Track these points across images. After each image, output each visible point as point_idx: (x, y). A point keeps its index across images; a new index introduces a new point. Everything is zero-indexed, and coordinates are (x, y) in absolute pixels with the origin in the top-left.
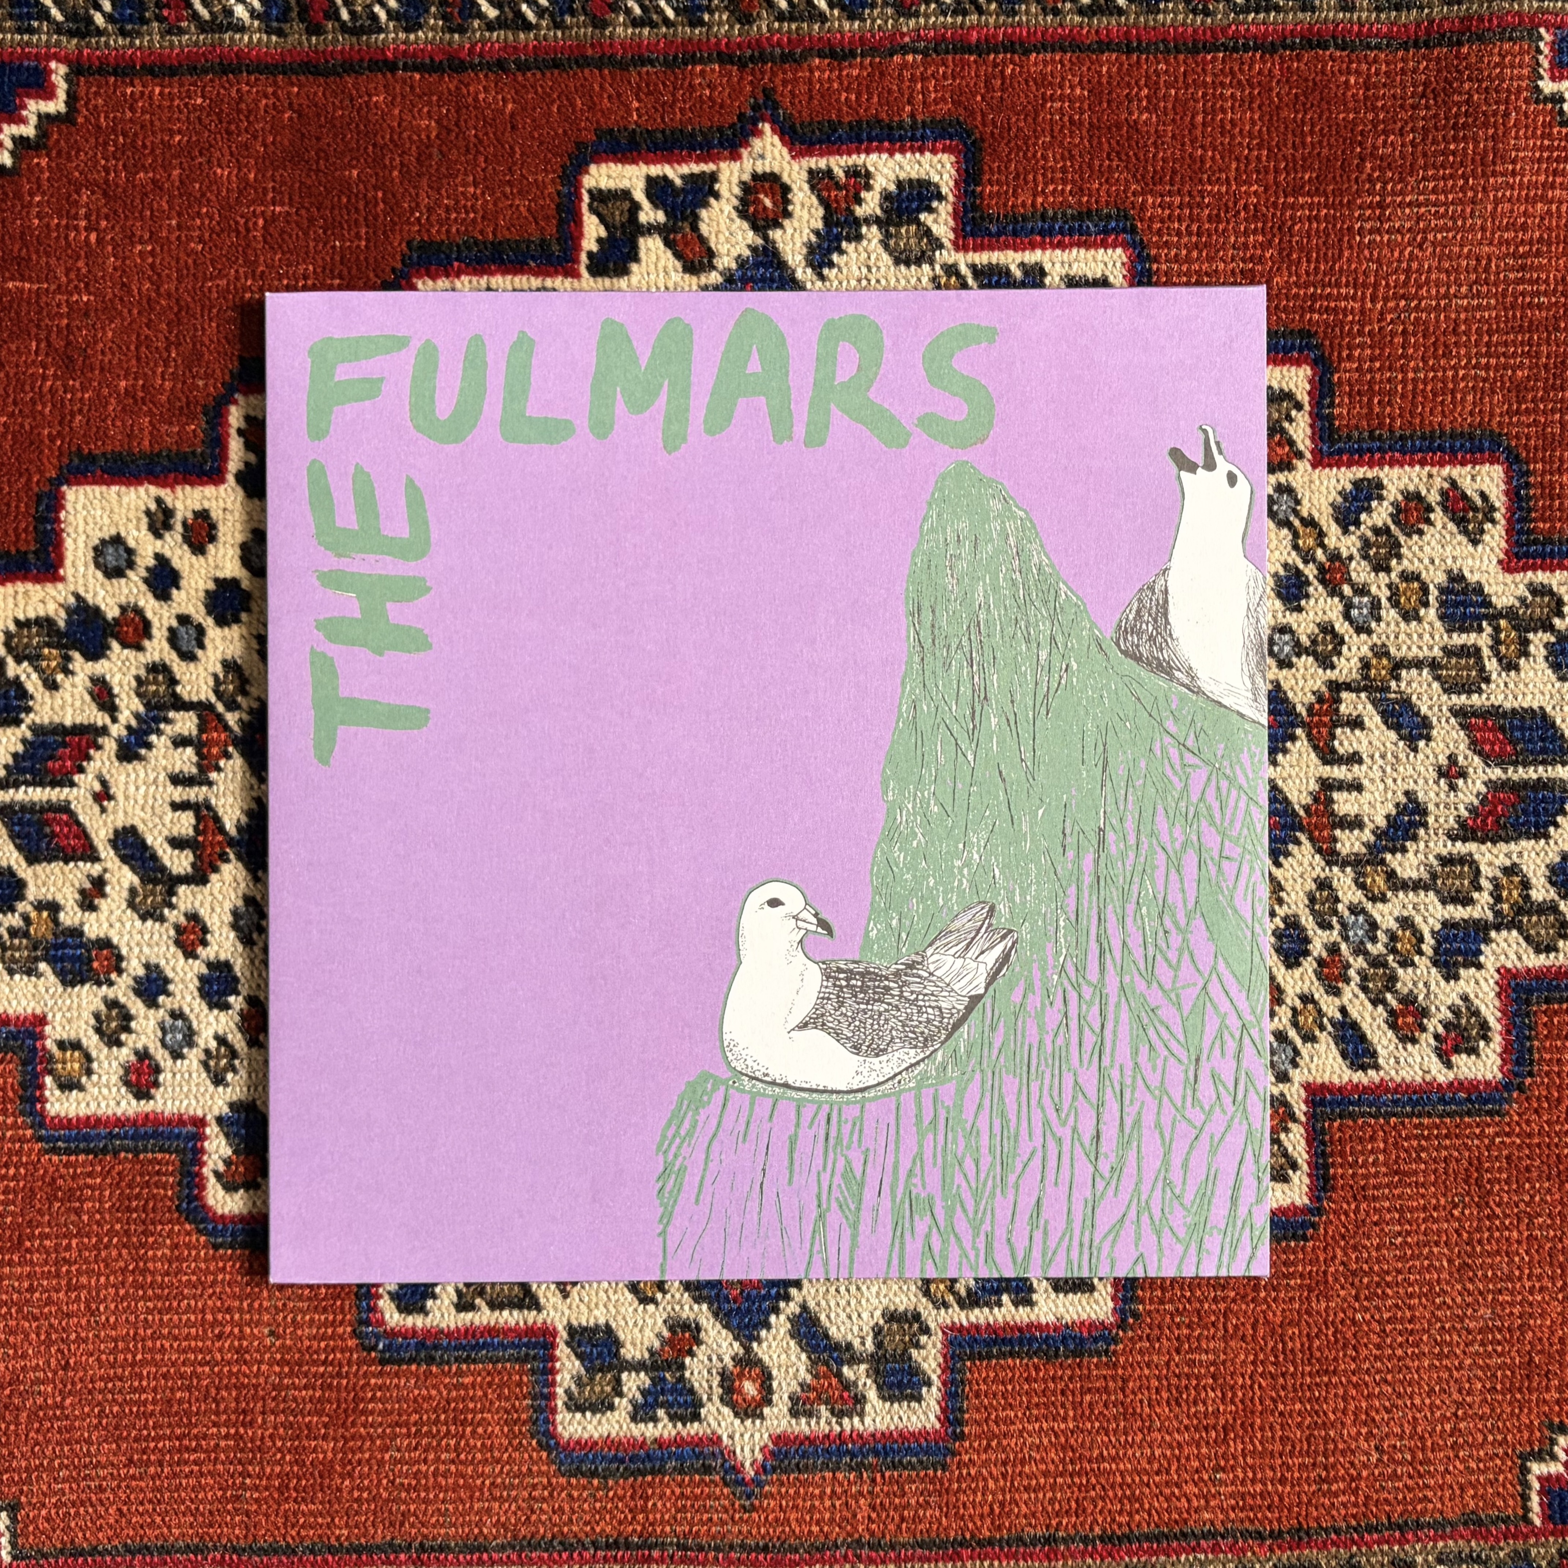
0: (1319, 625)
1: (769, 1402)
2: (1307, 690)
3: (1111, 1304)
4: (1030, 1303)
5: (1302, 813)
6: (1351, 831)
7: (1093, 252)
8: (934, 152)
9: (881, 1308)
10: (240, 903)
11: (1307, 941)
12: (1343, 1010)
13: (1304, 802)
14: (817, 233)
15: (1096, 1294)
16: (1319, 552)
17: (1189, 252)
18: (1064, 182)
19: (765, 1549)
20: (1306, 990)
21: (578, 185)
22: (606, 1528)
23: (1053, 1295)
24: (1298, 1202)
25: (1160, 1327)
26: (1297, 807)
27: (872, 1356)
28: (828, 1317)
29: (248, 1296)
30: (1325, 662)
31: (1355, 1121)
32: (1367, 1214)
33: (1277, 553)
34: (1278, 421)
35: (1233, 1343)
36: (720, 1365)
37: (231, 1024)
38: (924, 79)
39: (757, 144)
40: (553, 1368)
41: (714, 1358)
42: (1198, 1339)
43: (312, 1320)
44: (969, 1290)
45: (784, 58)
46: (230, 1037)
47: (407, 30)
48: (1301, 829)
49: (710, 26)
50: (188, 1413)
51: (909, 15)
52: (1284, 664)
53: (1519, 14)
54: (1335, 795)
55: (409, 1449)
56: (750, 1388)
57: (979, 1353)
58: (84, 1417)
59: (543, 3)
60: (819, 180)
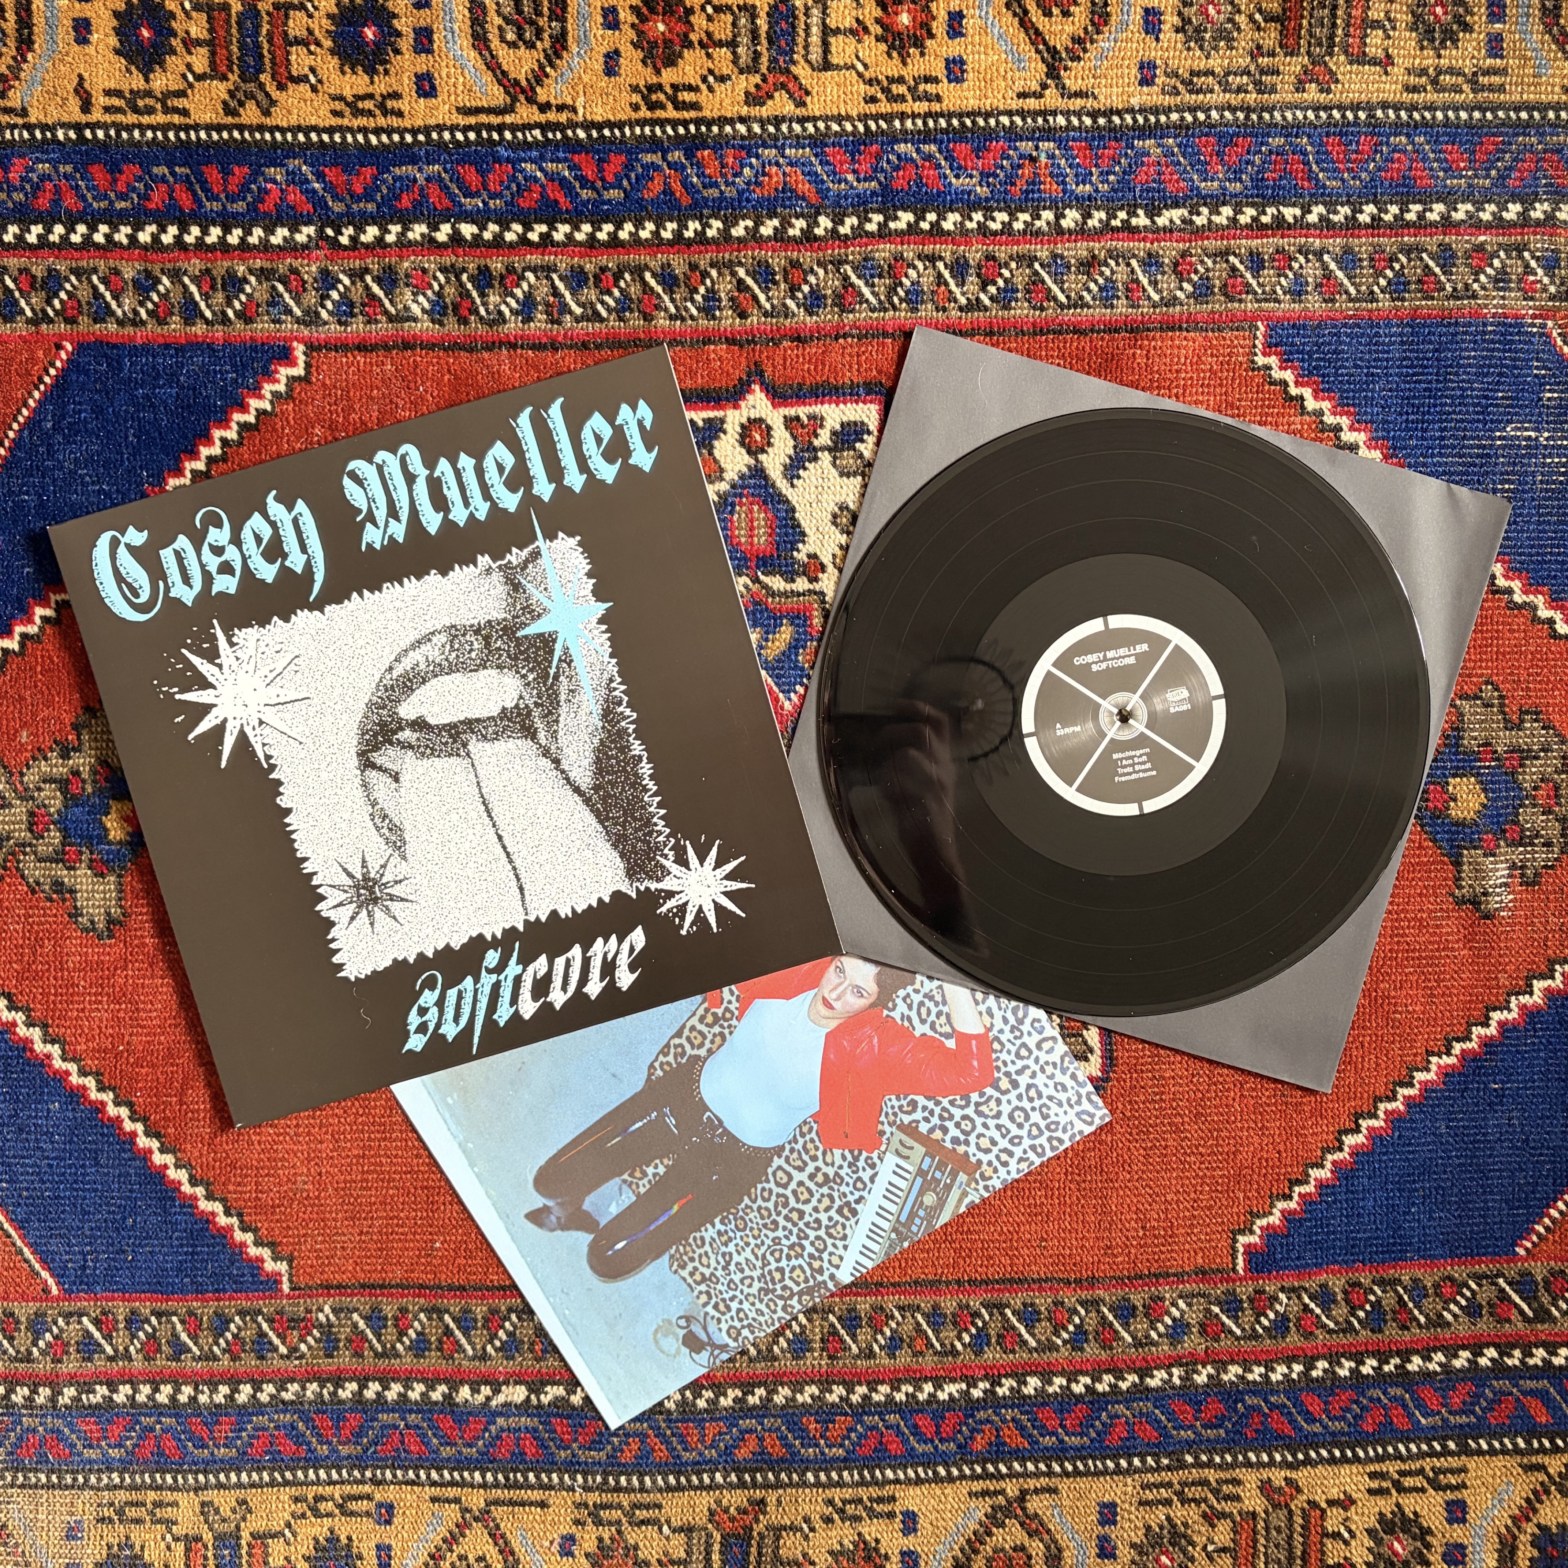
14: (789, 457)
38: (858, 354)
39: (751, 398)
45: (768, 341)
47: (523, 321)
49: (720, 319)
51: (848, 312)
53: (1245, 311)
59: (612, 303)
60: (791, 423)
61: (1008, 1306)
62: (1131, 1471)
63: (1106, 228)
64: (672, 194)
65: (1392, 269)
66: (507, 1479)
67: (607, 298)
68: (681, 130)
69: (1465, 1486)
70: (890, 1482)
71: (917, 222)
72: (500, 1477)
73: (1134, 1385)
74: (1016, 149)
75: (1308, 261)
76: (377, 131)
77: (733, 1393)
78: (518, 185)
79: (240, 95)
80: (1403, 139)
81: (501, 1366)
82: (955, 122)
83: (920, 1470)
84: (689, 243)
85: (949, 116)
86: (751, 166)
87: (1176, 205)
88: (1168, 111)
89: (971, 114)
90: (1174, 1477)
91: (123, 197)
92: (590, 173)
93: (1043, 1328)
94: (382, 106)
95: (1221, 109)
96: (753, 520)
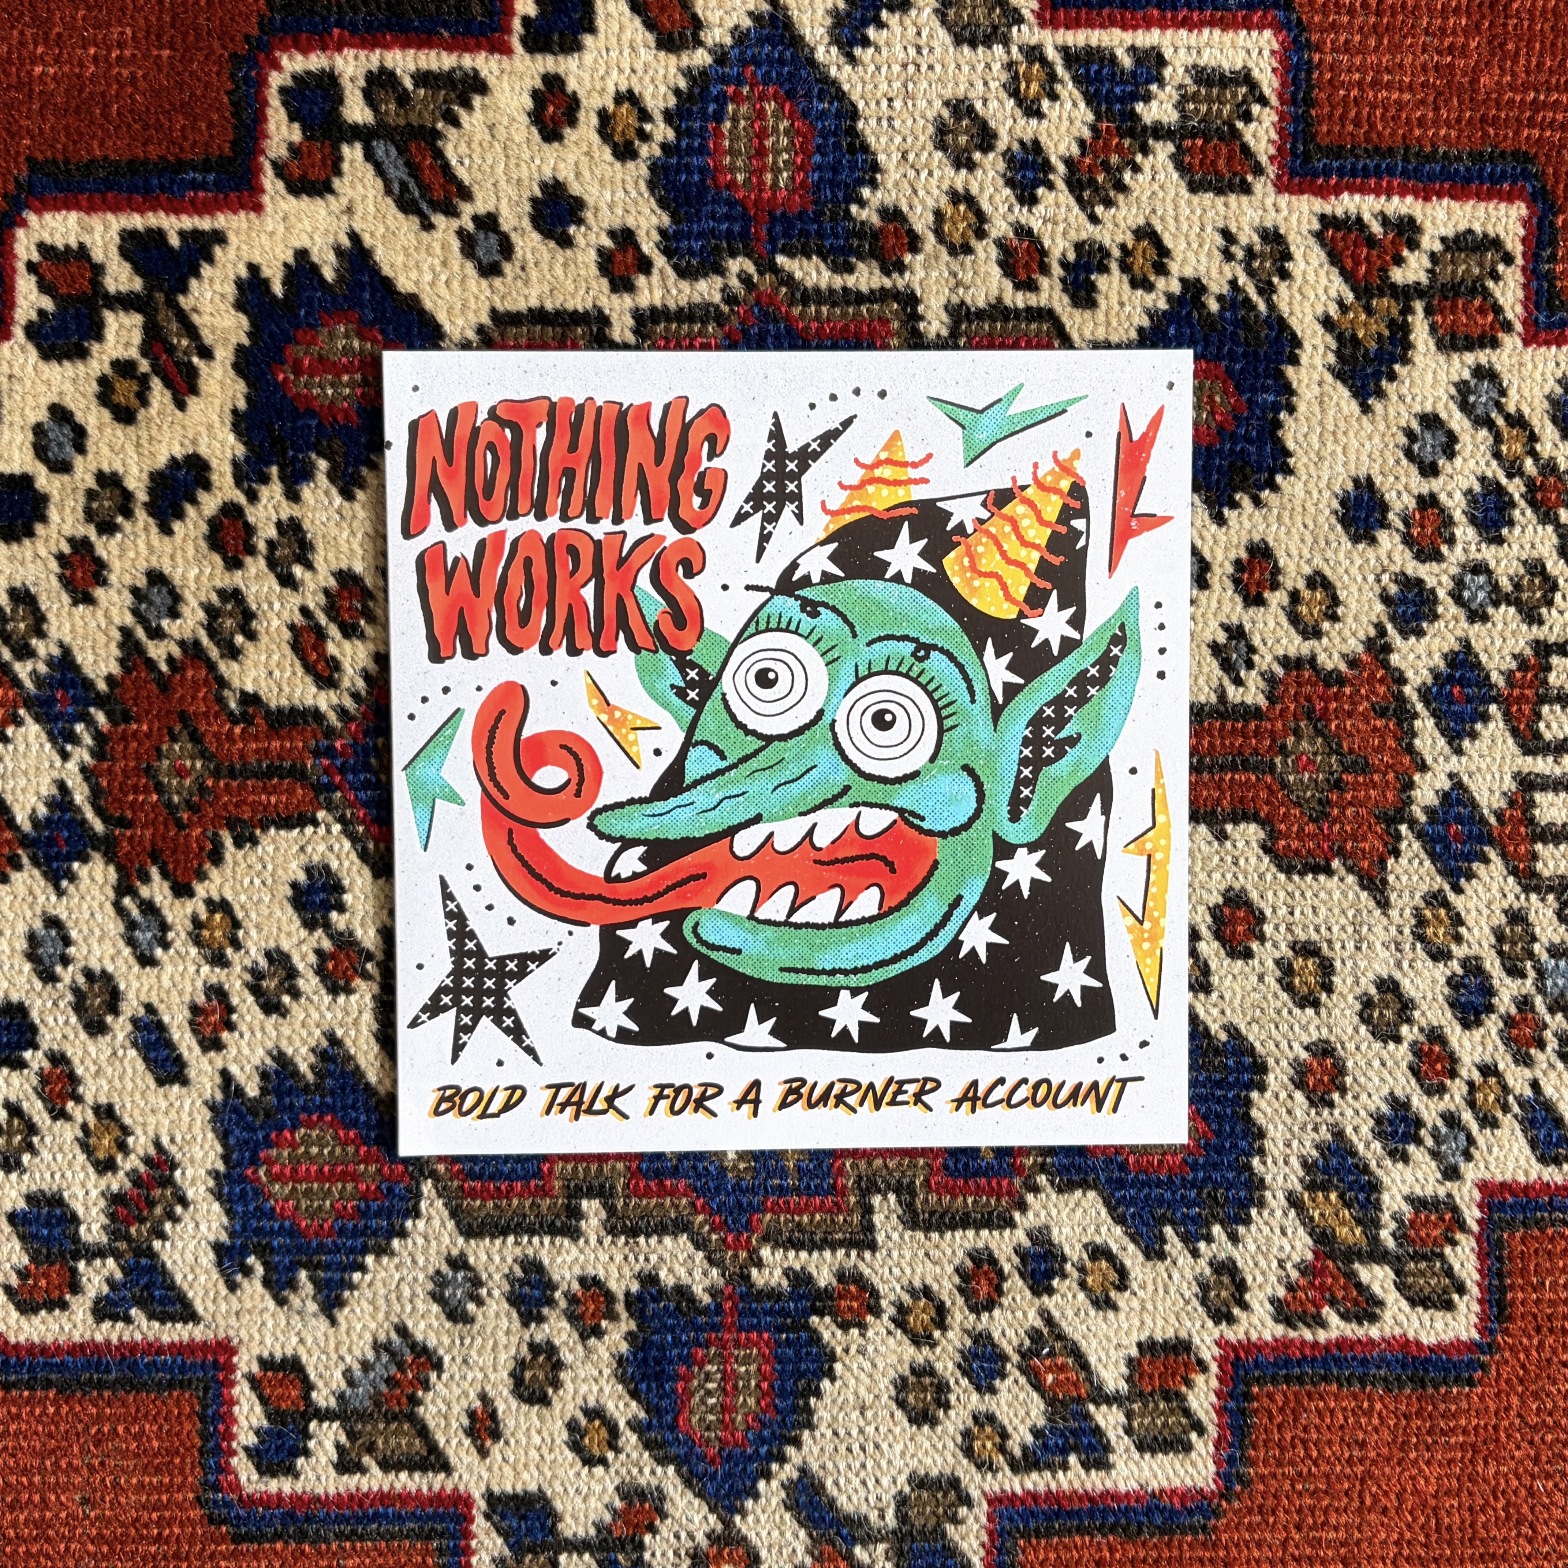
0: (1525, 563)
2: (1506, 652)
3: (1212, 1468)
4: (1108, 1467)
5: (1493, 820)
6: (1556, 845)
7: (1231, 34)
9: (907, 1472)
10: (38, 925)
11: (1490, 992)
12: (1535, 1085)
13: (1495, 806)
15: (1193, 1454)
16: (1529, 462)
17: (1365, 37)
20: (1488, 1059)
23: (1136, 1455)
24: (1464, 1337)
25: (1275, 1496)
26: (1486, 812)
27: (894, 1532)
28: (836, 1483)
29: (53, 1451)
30: (1532, 617)
31: (1542, 1230)
32: (1554, 1352)
33: (1472, 463)
34: (1480, 278)
35: (1372, 1517)
36: (690, 1544)
37: (27, 1086)
40: (468, 1546)
41: (683, 1535)
42: (1326, 1511)
43: (141, 1485)
44: (1024, 1448)
46: (25, 1105)
48: (1491, 842)
52: (1477, 616)
54: (1538, 797)
57: (1037, 1531)
96: (762, 135)
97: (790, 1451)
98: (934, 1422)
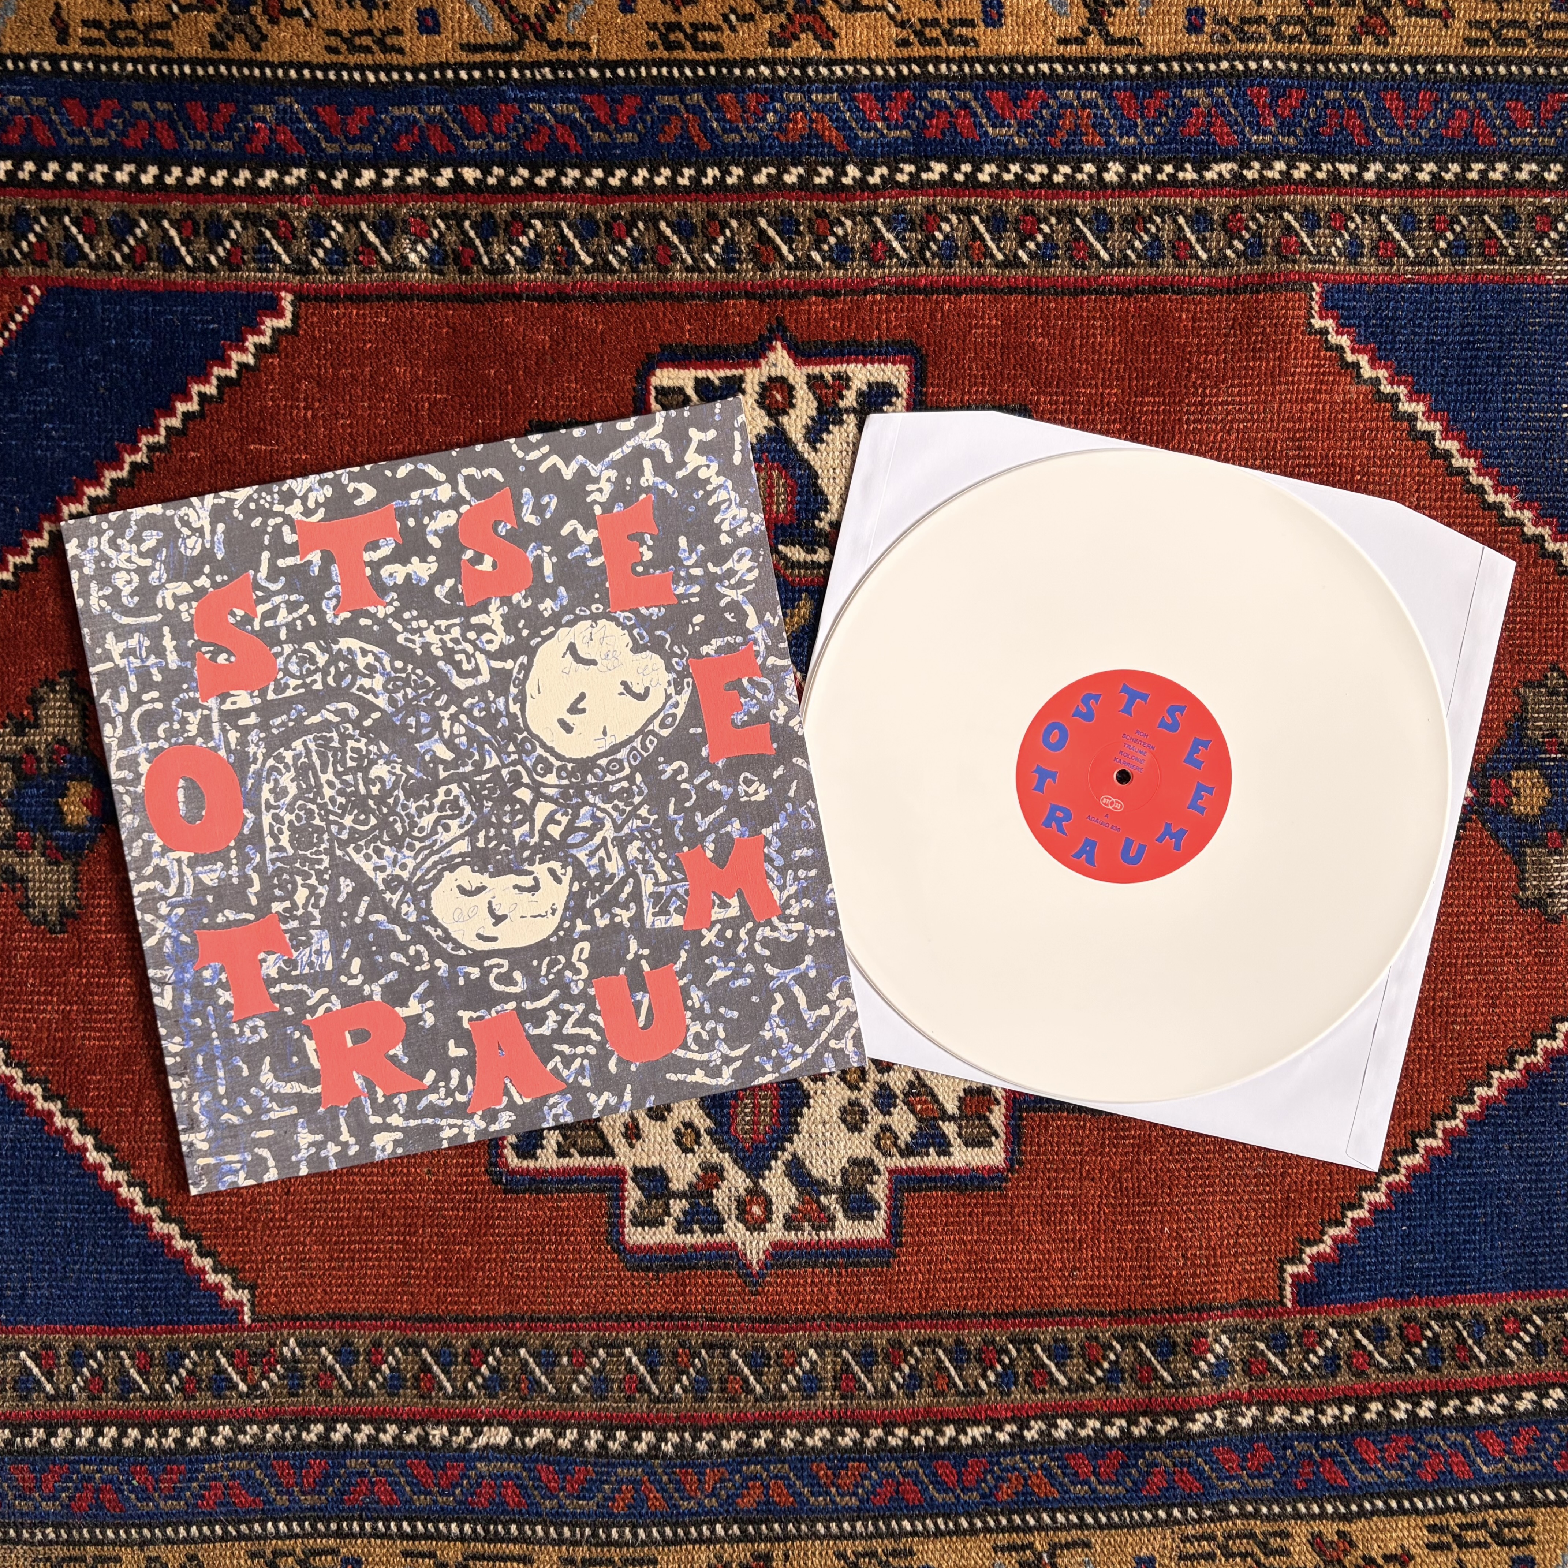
1: (770, 1220)
3: (1003, 1155)
4: (950, 1154)
8: (894, 363)
9: (847, 1156)
14: (812, 419)
15: (993, 1148)
18: (983, 385)
19: (766, 1321)
21: (647, 383)
22: (657, 1306)
23: (964, 1148)
25: (1036, 1171)
27: (841, 1189)
28: (811, 1162)
35: (1086, 1183)
36: (737, 1194)
38: (888, 311)
39: (772, 356)
40: (623, 1196)
41: (733, 1190)
42: (1062, 1179)
43: (457, 1163)
44: (907, 1144)
45: (791, 296)
47: (529, 272)
49: (739, 272)
50: (371, 1226)
51: (878, 267)
53: (1299, 272)
55: (524, 1252)
56: (757, 1210)
57: (914, 1188)
58: (299, 1227)
59: (624, 253)
60: (814, 382)
61: (1039, 1341)
62: (1171, 1522)
63: (1151, 181)
64: (690, 138)
65: (1453, 231)
66: (487, 1531)
67: (619, 248)
68: (701, 72)
69: (1533, 1542)
70: (907, 1534)
71: (951, 173)
72: (479, 1529)
73: (1173, 1430)
74: (1056, 97)
75: (1364, 221)
76: (375, 69)
77: (736, 1436)
78: (525, 127)
79: (228, 28)
80: (1465, 96)
81: (484, 1404)
82: (992, 69)
83: (940, 1521)
84: (708, 189)
85: (985, 62)
86: (775, 111)
87: (1225, 159)
88: (1217, 59)
89: (1011, 60)
90: (1219, 1530)
91: (99, 133)
92: (601, 114)
93: (1076, 1365)
94: (380, 42)
95: (1273, 59)
96: (771, 486)
97: (787, 1145)
98: (860, 1130)
